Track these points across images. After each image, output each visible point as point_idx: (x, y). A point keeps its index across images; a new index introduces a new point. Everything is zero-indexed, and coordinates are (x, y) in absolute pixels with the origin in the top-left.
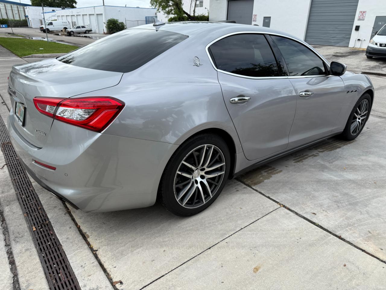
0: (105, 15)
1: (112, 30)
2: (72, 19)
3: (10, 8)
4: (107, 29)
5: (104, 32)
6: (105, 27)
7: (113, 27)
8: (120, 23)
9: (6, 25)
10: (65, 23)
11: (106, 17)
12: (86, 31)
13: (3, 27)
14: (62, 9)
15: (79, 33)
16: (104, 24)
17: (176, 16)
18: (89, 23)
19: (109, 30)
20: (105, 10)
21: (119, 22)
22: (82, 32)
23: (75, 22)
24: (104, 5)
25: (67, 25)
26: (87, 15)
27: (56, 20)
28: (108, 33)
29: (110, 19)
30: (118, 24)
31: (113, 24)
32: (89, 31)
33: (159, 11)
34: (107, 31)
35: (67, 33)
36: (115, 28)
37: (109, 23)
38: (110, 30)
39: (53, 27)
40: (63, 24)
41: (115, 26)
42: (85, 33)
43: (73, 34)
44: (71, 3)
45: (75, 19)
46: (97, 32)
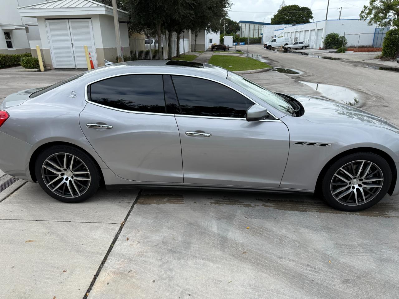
0: (325, 29)
1: (329, 45)
2: (295, 35)
3: (253, 28)
4: (324, 44)
5: (320, 48)
6: (323, 42)
7: (331, 41)
8: (341, 37)
9: (244, 43)
10: (287, 39)
11: (325, 32)
12: (303, 47)
13: (241, 45)
14: (293, 26)
15: (296, 49)
16: (322, 39)
17: (397, 28)
18: (309, 39)
19: (325, 45)
20: (326, 25)
21: (339, 36)
22: (299, 47)
23: (297, 38)
24: (326, 20)
25: (288, 42)
26: (308, 30)
27: (283, 37)
28: (325, 48)
29: (330, 34)
30: (338, 38)
31: (332, 38)
32: (306, 47)
33: (371, 23)
34: (324, 46)
35: (285, 49)
36: (333, 42)
37: (328, 38)
38: (328, 45)
39: (276, 44)
40: (286, 40)
41: (333, 41)
42: (302, 48)
43: (290, 50)
44: (307, 19)
45: (297, 36)
46: (314, 48)
